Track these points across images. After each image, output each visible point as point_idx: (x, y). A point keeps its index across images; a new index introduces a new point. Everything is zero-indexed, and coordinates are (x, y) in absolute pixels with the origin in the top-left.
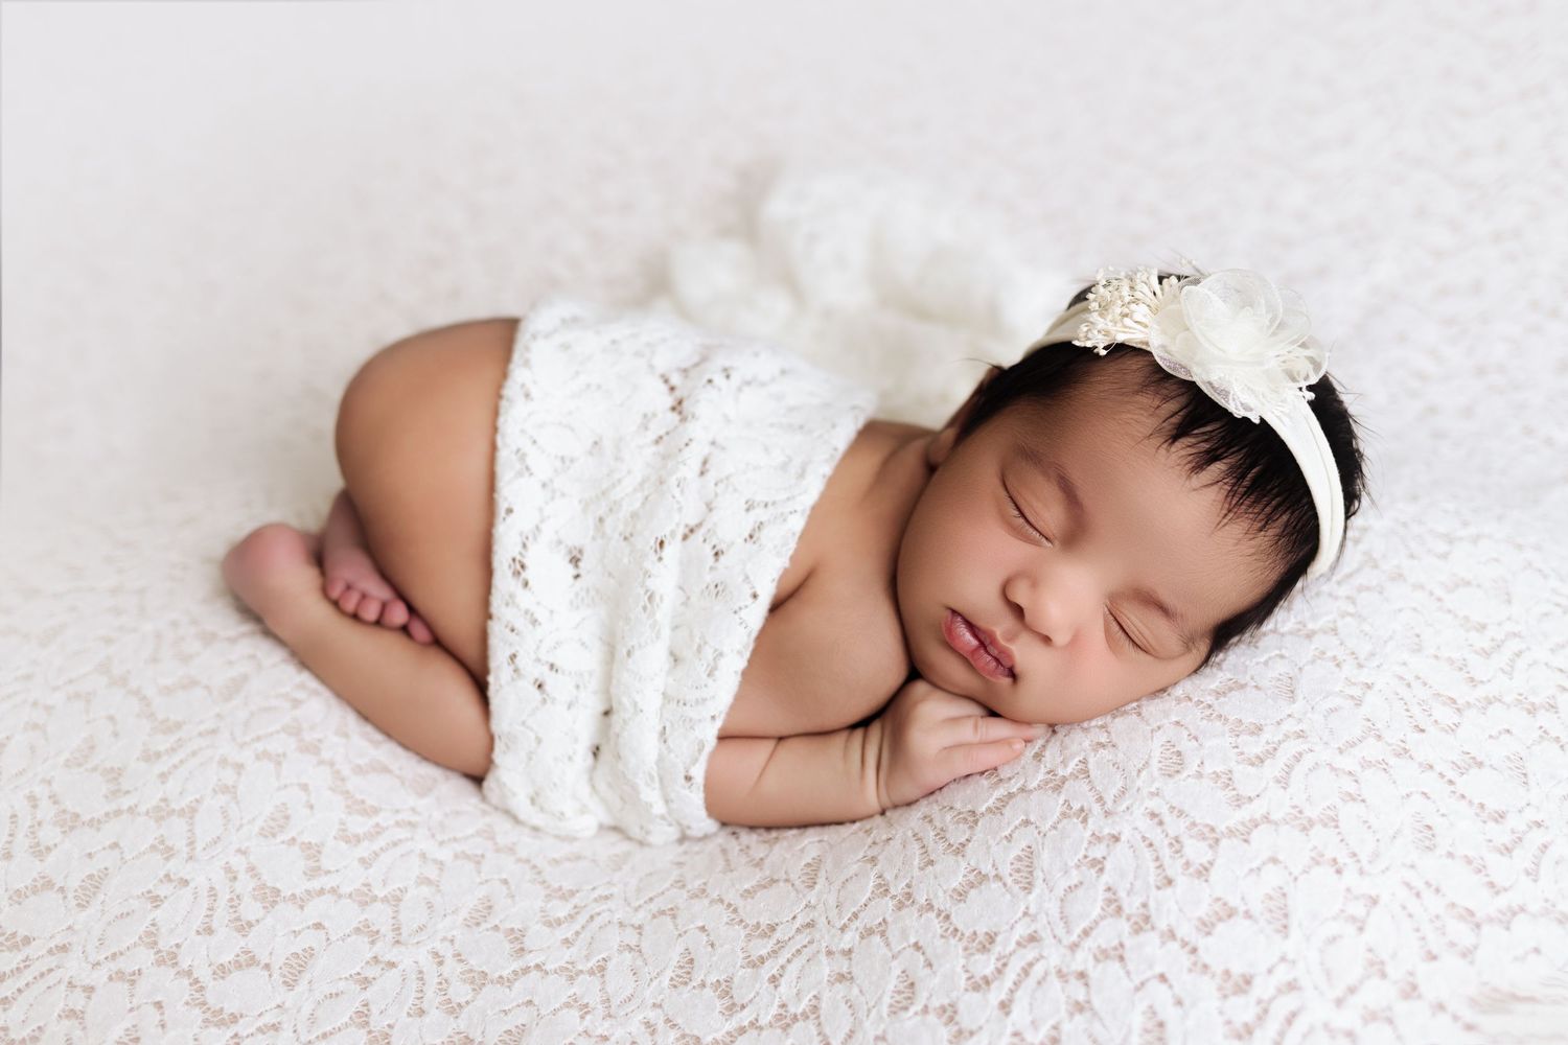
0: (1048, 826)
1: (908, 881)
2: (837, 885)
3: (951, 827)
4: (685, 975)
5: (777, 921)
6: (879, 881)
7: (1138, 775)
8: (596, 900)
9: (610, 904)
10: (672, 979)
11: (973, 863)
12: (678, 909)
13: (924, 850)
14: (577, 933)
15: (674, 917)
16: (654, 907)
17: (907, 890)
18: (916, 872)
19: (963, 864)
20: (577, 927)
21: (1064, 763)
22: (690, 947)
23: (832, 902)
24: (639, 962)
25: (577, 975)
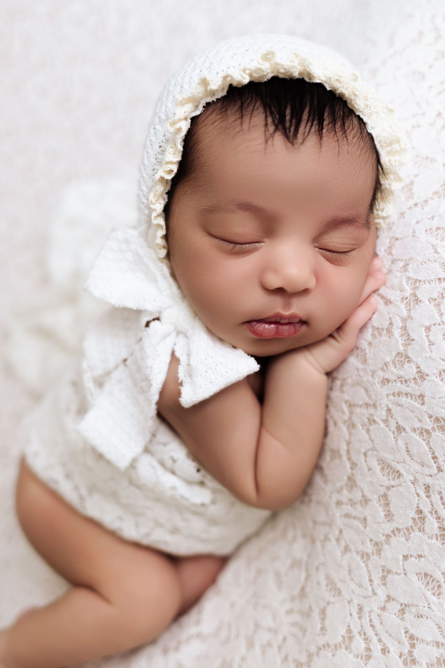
0: (438, 318)
1: (427, 416)
2: (407, 458)
3: (402, 373)
4: (434, 584)
5: (415, 506)
6: (417, 432)
7: (438, 253)
8: (360, 618)
9: (366, 609)
10: (434, 594)
11: (435, 372)
12: (384, 566)
13: (409, 395)
14: (380, 641)
15: (389, 572)
16: (377, 582)
17: (433, 419)
18: (424, 408)
19: (433, 378)
20: (375, 640)
21: (402, 290)
22: (417, 572)
23: (417, 467)
24: (414, 610)
25: (411, 656)
